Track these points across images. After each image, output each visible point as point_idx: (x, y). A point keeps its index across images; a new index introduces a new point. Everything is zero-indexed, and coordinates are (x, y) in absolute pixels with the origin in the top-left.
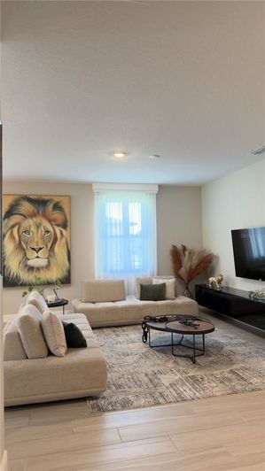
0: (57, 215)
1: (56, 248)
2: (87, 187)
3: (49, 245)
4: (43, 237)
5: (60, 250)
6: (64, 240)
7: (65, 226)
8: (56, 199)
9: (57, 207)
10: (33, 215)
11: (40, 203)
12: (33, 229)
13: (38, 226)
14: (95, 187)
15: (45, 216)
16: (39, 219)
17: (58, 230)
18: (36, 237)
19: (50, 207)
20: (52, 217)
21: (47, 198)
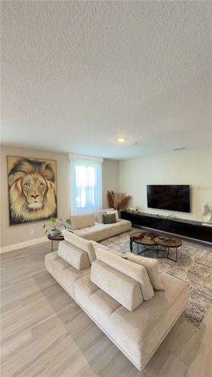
0: (48, 173)
1: (48, 195)
2: (65, 155)
3: (43, 193)
4: (39, 188)
5: (50, 196)
6: (53, 190)
7: (53, 180)
8: (48, 162)
9: (48, 167)
10: (32, 172)
11: (36, 164)
12: (32, 182)
13: (35, 180)
14: (70, 156)
15: (40, 173)
16: (36, 175)
17: (49, 183)
18: (34, 188)
19: (44, 167)
20: (45, 174)
21: (41, 161)
